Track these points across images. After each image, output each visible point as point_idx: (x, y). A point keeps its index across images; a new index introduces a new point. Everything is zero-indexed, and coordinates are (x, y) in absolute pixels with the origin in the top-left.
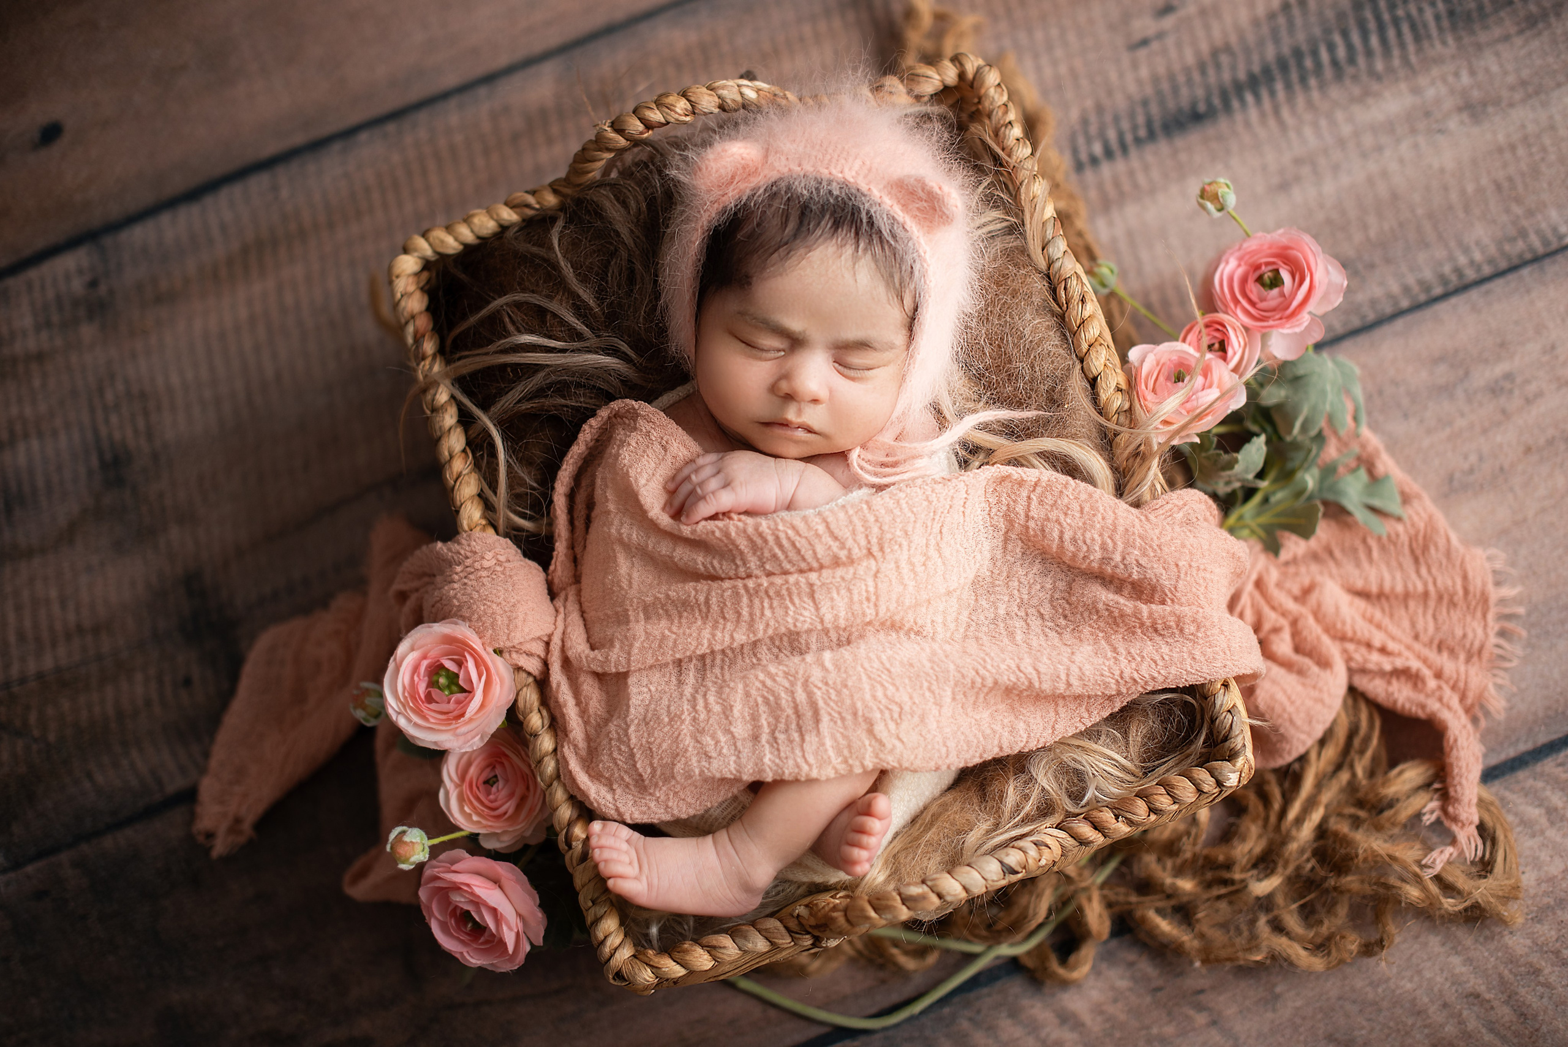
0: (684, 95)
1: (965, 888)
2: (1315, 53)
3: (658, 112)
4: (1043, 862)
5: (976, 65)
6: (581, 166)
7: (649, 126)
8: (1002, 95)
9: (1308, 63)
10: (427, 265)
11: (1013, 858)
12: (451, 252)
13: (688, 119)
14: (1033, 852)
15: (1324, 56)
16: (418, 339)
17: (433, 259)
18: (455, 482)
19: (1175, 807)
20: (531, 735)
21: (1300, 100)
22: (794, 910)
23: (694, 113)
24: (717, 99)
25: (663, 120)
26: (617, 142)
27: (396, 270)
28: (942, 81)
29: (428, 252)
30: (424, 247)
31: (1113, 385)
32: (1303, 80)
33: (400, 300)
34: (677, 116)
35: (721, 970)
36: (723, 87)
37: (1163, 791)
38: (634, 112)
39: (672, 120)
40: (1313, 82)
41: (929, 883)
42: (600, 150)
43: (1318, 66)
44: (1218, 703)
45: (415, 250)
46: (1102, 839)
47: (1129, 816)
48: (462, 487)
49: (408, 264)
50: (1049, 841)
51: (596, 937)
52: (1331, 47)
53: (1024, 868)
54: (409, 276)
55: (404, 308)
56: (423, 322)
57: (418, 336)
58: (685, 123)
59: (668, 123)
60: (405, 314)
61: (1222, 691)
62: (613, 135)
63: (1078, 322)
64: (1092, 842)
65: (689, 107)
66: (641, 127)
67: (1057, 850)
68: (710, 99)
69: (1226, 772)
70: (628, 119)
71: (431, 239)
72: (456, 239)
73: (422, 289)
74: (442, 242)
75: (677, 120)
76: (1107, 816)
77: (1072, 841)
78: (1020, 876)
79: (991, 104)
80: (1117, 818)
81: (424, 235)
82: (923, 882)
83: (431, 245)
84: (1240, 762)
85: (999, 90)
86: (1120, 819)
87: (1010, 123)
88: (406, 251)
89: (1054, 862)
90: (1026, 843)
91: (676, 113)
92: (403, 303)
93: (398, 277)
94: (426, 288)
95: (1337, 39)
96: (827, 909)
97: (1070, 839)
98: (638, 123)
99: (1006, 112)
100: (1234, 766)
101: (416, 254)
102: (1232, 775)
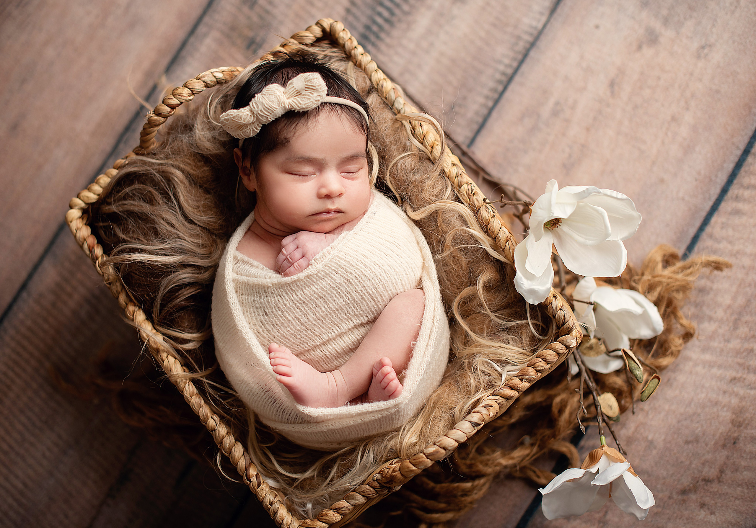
0: (185, 86)
1: (456, 441)
2: (375, 22)
3: (175, 99)
4: (492, 415)
5: (329, 23)
6: (145, 137)
7: (173, 107)
8: (347, 34)
9: (375, 28)
10: (84, 211)
11: (475, 417)
12: (94, 201)
13: (191, 98)
14: (484, 411)
15: (379, 20)
16: (91, 249)
17: (86, 207)
18: (133, 316)
19: (549, 366)
20: (212, 431)
21: (383, 47)
22: (373, 477)
23: (194, 94)
24: (203, 83)
25: (179, 103)
26: (159, 121)
27: (69, 219)
28: (315, 36)
29: (83, 205)
30: (80, 203)
31: (450, 164)
32: (378, 37)
33: (76, 234)
34: (185, 98)
35: (346, 518)
36: (204, 76)
37: (540, 359)
38: (163, 103)
39: (184, 101)
40: (382, 35)
41: (437, 444)
42: (152, 127)
43: (380, 27)
44: (554, 307)
45: (76, 206)
46: (517, 393)
47: (527, 377)
48: (137, 318)
49: (75, 214)
50: (491, 403)
51: (278, 522)
52: (380, 14)
53: (483, 421)
54: (77, 219)
55: (79, 237)
56: (92, 240)
57: (91, 248)
58: (191, 100)
59: (182, 103)
60: (81, 240)
61: (554, 300)
62: (156, 118)
63: (422, 138)
64: (513, 397)
65: (190, 92)
66: (169, 109)
67: (497, 407)
68: (199, 84)
69: (569, 340)
70: (160, 107)
71: (82, 198)
72: (94, 194)
73: (86, 224)
74: (88, 197)
75: (186, 100)
76: (516, 381)
77: (503, 400)
78: (482, 426)
79: (343, 40)
80: (521, 380)
81: (78, 196)
82: (434, 444)
83: (82, 200)
84: (574, 333)
85: (344, 32)
86: (523, 380)
87: (355, 47)
88: (71, 207)
89: (497, 413)
90: (480, 408)
91: (184, 96)
92: (78, 235)
93: (71, 222)
94: (87, 223)
95: (380, 9)
96: (390, 472)
97: (501, 399)
98: (167, 107)
99: (352, 42)
100: (572, 336)
101: (77, 208)
102: (572, 341)
